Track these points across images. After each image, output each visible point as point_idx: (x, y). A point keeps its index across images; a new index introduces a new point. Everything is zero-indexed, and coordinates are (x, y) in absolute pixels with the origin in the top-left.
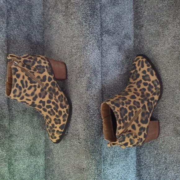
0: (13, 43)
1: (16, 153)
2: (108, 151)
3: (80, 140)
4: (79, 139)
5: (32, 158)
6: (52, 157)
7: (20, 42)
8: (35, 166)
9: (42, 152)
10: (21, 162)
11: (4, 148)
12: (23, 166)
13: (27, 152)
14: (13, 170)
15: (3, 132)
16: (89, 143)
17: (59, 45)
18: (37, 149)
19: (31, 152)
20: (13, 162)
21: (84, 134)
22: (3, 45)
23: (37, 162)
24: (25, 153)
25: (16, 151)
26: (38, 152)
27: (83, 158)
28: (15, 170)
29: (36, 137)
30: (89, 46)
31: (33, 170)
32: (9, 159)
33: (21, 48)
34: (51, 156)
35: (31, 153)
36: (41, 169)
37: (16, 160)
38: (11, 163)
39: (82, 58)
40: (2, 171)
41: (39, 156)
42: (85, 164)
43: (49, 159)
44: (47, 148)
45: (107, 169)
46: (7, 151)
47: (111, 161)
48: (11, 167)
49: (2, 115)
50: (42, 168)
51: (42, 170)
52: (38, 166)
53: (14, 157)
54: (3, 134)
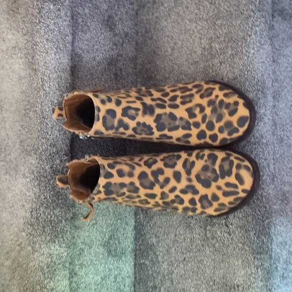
0: (83, 31)
1: (83, 250)
2: (279, 251)
3: (231, 226)
4: (227, 226)
5: (112, 261)
6: (152, 260)
7: (94, 31)
8: (115, 277)
9: (129, 249)
10: (91, 269)
11: (64, 240)
12: (95, 278)
13: (102, 250)
14: (77, 285)
15: (62, 208)
16: (252, 234)
17: (175, 37)
18: (120, 243)
19: (110, 250)
20: (77, 269)
21: (240, 216)
22: (66, 33)
23: (120, 270)
24: (98, 250)
25: (83, 246)
26: (123, 250)
27: (237, 263)
28: (80, 284)
29: (119, 219)
30: (253, 36)
31: (113, 286)
32: (70, 264)
33: (97, 42)
34: (150, 258)
35: (109, 252)
36: (127, 284)
37: (81, 265)
38: (73, 270)
39: (237, 60)
40: (60, 288)
41: (123, 259)
42: (242, 277)
43: (144, 263)
44: (140, 242)
45: (278, 286)
46: (69, 247)
47: (284, 271)
48: (73, 279)
50: (128, 282)
51: (128, 286)
52: (122, 278)
53: (79, 259)
54: (62, 213)
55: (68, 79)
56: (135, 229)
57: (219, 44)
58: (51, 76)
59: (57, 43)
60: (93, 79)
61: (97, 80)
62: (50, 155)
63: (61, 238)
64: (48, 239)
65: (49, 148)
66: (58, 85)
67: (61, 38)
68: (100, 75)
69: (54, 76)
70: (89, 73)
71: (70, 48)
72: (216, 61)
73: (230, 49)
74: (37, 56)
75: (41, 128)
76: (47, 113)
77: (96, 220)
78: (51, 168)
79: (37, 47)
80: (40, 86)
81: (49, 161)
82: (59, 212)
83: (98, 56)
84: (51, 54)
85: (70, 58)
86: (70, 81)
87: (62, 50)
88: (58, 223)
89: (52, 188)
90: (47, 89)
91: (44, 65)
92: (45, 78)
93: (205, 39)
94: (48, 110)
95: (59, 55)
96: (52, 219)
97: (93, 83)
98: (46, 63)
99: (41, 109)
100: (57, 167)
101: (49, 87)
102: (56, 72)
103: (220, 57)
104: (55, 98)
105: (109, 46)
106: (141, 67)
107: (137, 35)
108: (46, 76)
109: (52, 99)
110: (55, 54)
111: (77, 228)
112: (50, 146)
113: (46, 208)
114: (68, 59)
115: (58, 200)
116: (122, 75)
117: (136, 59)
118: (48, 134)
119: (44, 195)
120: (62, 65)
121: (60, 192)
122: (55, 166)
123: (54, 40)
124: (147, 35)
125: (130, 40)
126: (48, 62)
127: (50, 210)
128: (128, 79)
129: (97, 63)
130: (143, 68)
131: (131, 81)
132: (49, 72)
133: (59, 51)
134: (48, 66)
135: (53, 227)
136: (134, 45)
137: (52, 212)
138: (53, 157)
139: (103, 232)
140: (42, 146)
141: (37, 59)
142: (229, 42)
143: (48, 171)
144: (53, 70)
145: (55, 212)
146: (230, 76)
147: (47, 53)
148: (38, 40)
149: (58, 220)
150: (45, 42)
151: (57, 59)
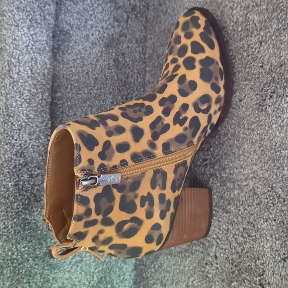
49: (32, 193)
54: (29, 248)
55: (46, 64)
56: (135, 269)
57: (259, 14)
58: (21, 57)
59: (32, 13)
60: (84, 65)
61: (90, 66)
62: (15, 167)
63: (26, 283)
64: (7, 285)
65: (14, 157)
66: (31, 70)
67: (38, 6)
68: (95, 60)
69: (25, 59)
70: (79, 57)
71: (52, 21)
72: (254, 40)
73: (276, 21)
74: (4, 30)
75: (5, 130)
76: (13, 109)
77: (81, 256)
78: (16, 185)
79: (5, 18)
80: (5, 71)
81: (13, 175)
82: (25, 247)
83: (93, 35)
84: (22, 28)
85: (51, 34)
86: (49, 66)
87: (39, 24)
88: (22, 263)
89: (16, 213)
90: (16, 76)
91: (12, 43)
92: (13, 61)
93: (239, 9)
94: (14, 104)
95: (34, 30)
96: (14, 257)
97: (84, 71)
98: (15, 40)
99: (5, 103)
100: (24, 183)
101: (18, 74)
102: (29, 53)
103: (259, 34)
104: (26, 88)
105: (108, 22)
106: (151, 52)
107: (148, 9)
108: (15, 58)
109: (22, 91)
110: (29, 29)
111: (53, 267)
112: (16, 154)
113: (6, 241)
114: (48, 36)
115: (24, 230)
116: (125, 61)
117: (145, 41)
118: (13, 138)
119: (4, 223)
120: (38, 43)
121: (27, 219)
122: (21, 184)
123: (28, 9)
124: (161, 8)
125: (139, 15)
126: (17, 38)
127: (12, 245)
128: (133, 67)
129: (90, 44)
130: (153, 53)
131: (138, 70)
132: (18, 52)
133: (35, 25)
134: (17, 44)
135: (15, 267)
136: (144, 22)
137: (14, 247)
138: (20, 170)
139: (90, 272)
140: (4, 155)
141: (4, 35)
142: (274, 11)
143: (11, 189)
144: (25, 49)
145: (19, 246)
146: (274, 62)
147: (17, 26)
148: (5, 8)
149: (22, 258)
150: (15, 11)
151: (31, 36)
